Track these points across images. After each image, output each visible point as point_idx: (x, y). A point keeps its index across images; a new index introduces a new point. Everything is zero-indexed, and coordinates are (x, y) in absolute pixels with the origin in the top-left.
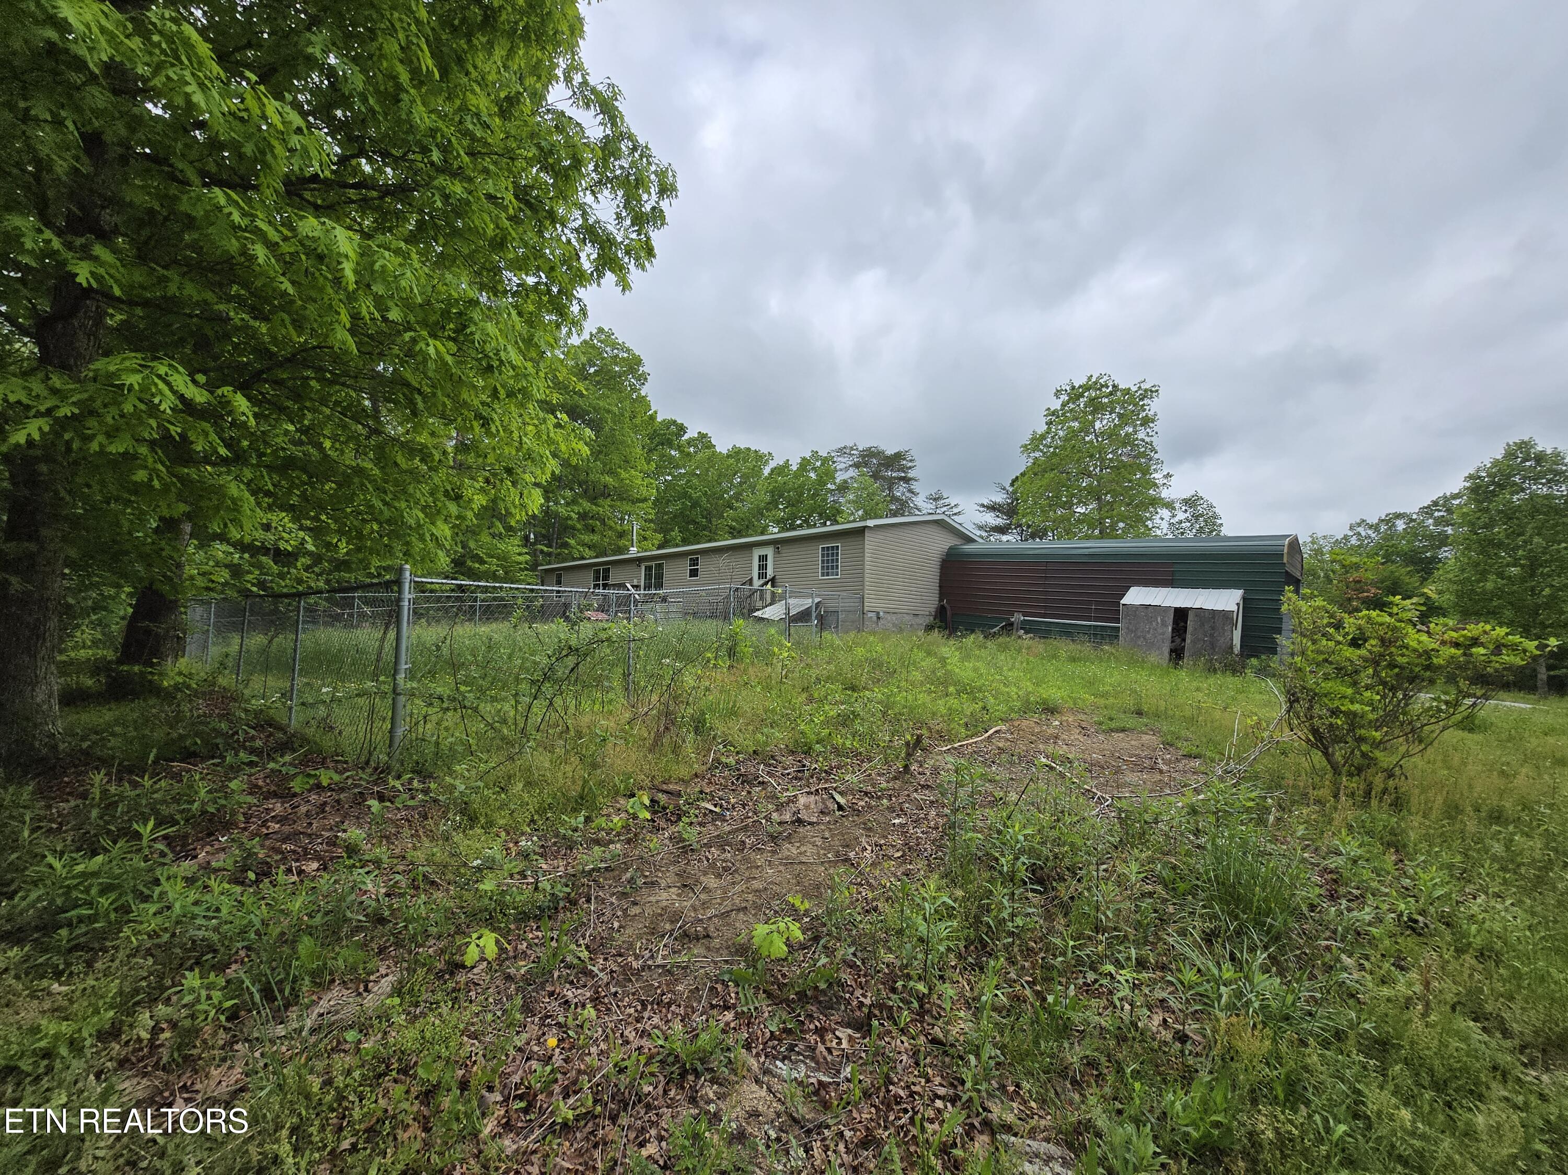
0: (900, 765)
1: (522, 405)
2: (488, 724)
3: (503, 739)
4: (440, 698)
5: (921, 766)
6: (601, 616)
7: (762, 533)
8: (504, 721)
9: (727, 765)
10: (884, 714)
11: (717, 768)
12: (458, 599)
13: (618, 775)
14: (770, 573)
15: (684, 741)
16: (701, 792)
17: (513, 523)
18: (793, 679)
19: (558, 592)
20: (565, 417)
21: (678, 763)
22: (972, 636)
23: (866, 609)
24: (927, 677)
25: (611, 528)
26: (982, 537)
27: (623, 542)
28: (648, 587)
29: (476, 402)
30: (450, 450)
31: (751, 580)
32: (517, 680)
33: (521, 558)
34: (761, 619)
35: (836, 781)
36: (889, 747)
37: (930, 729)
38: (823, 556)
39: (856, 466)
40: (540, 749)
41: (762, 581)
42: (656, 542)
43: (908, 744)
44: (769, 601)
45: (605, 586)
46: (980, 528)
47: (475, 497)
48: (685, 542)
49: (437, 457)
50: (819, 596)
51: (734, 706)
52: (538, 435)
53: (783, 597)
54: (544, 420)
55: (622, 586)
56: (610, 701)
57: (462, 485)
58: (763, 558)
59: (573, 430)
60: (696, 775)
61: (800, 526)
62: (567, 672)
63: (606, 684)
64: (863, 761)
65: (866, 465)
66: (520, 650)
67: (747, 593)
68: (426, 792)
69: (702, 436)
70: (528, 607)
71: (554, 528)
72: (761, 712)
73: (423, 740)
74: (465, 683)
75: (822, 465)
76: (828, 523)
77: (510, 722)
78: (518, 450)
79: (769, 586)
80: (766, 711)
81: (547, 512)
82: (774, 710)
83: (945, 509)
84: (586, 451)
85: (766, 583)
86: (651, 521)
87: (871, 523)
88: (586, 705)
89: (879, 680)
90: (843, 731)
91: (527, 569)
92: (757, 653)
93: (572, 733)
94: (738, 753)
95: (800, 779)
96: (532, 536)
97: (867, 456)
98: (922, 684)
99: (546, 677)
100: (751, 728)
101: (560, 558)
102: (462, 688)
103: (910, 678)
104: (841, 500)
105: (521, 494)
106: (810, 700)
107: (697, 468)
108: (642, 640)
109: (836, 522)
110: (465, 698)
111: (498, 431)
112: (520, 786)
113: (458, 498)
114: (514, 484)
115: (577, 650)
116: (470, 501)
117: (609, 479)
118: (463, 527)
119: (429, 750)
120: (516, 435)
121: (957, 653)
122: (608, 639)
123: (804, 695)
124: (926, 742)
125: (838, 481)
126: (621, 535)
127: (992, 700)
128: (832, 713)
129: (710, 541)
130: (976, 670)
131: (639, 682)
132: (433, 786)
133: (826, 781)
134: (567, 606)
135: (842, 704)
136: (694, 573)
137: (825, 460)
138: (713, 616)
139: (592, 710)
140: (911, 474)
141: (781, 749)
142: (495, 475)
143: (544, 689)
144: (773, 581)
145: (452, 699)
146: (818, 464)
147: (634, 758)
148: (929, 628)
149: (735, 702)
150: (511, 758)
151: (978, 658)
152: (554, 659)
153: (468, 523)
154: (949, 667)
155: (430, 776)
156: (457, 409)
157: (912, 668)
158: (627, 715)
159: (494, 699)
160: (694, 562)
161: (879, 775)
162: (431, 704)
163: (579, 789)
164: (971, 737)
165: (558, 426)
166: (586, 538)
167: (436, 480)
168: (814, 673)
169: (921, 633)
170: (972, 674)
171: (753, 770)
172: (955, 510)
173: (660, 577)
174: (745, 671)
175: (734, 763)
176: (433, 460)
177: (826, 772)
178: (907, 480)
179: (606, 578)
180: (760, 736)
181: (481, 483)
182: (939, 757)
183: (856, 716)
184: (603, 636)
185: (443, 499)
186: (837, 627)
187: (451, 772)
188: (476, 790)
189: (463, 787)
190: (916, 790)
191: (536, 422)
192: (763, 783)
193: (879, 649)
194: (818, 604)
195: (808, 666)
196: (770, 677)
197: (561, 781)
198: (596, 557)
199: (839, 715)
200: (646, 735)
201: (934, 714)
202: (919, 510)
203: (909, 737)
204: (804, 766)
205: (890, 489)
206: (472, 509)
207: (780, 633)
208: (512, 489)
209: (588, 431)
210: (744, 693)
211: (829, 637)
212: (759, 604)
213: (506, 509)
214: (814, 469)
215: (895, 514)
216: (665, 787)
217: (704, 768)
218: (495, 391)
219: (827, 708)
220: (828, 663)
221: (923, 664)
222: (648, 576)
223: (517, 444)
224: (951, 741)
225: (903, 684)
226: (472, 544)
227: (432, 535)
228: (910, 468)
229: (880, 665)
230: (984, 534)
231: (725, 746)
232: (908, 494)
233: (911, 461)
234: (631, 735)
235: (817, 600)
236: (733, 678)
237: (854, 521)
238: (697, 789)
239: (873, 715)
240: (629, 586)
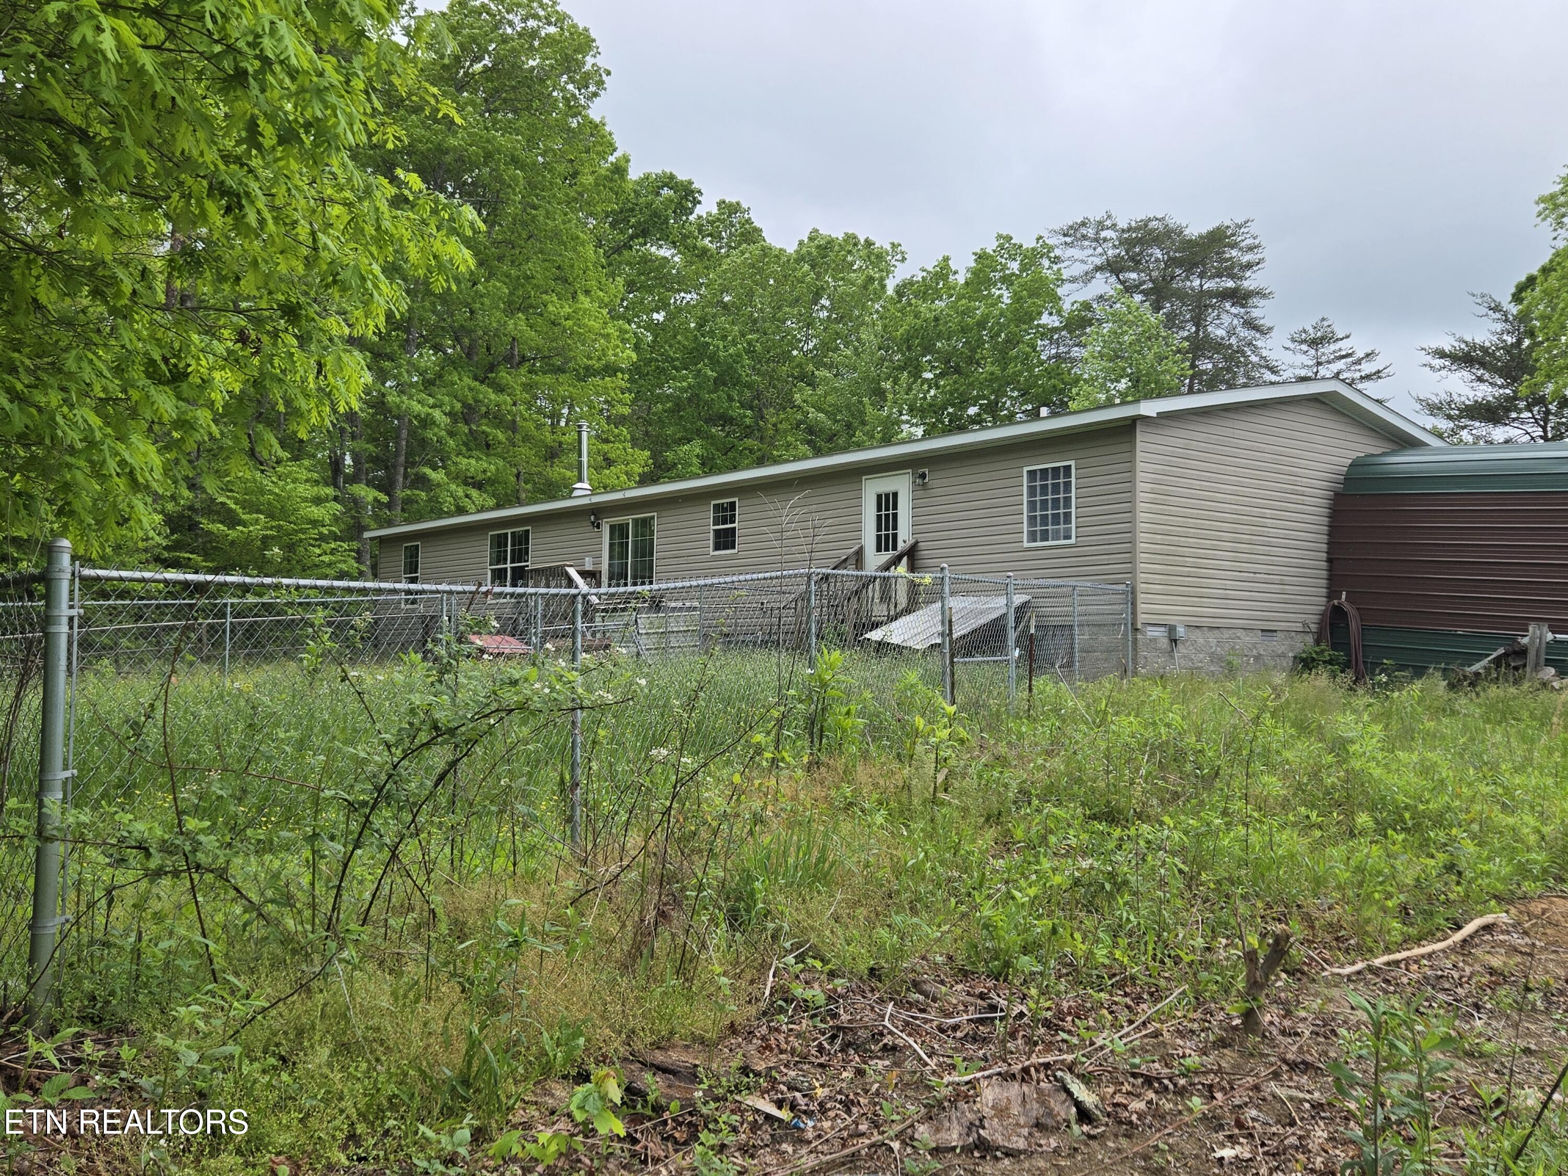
0: (1233, 1010)
1: (315, 160)
2: (251, 906)
3: (286, 940)
4: (142, 848)
5: (1288, 1014)
6: (511, 645)
7: (887, 441)
8: (288, 900)
9: (804, 1005)
10: (1191, 881)
11: (782, 1010)
12: (180, 613)
13: (550, 1027)
14: (904, 536)
15: (703, 946)
16: (745, 1070)
17: (303, 434)
18: (962, 793)
19: (408, 592)
20: (414, 180)
21: (689, 999)
22: (1418, 685)
23: (1142, 618)
24: (1300, 787)
25: (527, 438)
26: (1440, 435)
27: (557, 472)
28: (618, 576)
29: (211, 156)
30: (157, 265)
31: (860, 553)
32: (317, 805)
33: (316, 512)
34: (882, 647)
35: (1071, 1049)
36: (1207, 965)
37: (1310, 923)
38: (1032, 491)
39: (1113, 267)
40: (371, 967)
41: (886, 557)
42: (637, 469)
43: (1251, 956)
44: (903, 601)
45: (520, 576)
46: (1434, 409)
47: (217, 375)
48: (709, 466)
49: (127, 288)
50: (1023, 589)
51: (822, 859)
52: (354, 227)
53: (936, 594)
54: (368, 192)
55: (557, 574)
56: (531, 850)
57: (186, 345)
58: (888, 502)
59: (435, 212)
60: (733, 1029)
61: (977, 420)
62: (429, 783)
63: (521, 808)
64: (1138, 999)
65: (1136, 263)
66: (325, 729)
67: (852, 586)
68: (111, 1066)
69: (730, 209)
70: (340, 627)
71: (397, 438)
72: (885, 873)
73: (106, 944)
74: (197, 811)
75: (1024, 268)
76: (1044, 411)
77: (302, 898)
78: (309, 263)
79: (902, 569)
80: (899, 870)
81: (378, 404)
82: (917, 870)
83: (1340, 365)
84: (465, 259)
85: (896, 561)
86: (621, 420)
87: (1149, 408)
88: (475, 858)
89: (1176, 796)
90: (1088, 923)
91: (336, 538)
92: (875, 730)
93: (443, 928)
94: (832, 975)
95: (985, 1041)
96: (348, 460)
97: (1139, 241)
98: (1285, 805)
99: (381, 796)
100: (862, 912)
101: (411, 511)
102: (192, 824)
103: (1255, 790)
104: (1076, 352)
105: (320, 366)
106: (1006, 844)
107: (724, 290)
108: (603, 707)
109: (1060, 409)
110: (197, 846)
111: (262, 222)
112: (324, 1053)
113: (177, 377)
114: (303, 340)
115: (452, 731)
116: (206, 382)
117: (518, 325)
118: (191, 446)
119: (122, 966)
120: (303, 231)
121: (1377, 728)
122: (522, 707)
123: (991, 834)
124: (1297, 953)
125: (1067, 306)
126: (552, 454)
127: (1470, 847)
128: (1057, 879)
129: (761, 462)
130: (1426, 770)
131: (597, 804)
132: (127, 1053)
133: (1049, 1047)
134: (429, 625)
135: (1084, 855)
136: (725, 540)
137: (1031, 258)
138: (770, 643)
139: (489, 870)
140: (1251, 282)
141: (936, 967)
142: (258, 322)
143: (377, 822)
144: (912, 553)
145: (167, 848)
146: (1014, 266)
147: (586, 983)
148: (1306, 663)
149: (823, 850)
150: (304, 987)
151: (1431, 739)
152: (399, 752)
153: (201, 435)
154: (1357, 764)
155: (122, 1029)
156: (168, 173)
157: (1258, 766)
158: (570, 884)
159: (265, 847)
160: (726, 514)
161: (1180, 1034)
162: (121, 861)
163: (458, 1060)
164: (1418, 941)
165: (398, 202)
166: (473, 465)
167: (127, 336)
168: (1014, 778)
169: (1279, 678)
170: (1414, 780)
171: (869, 1017)
172: (1368, 368)
173: (645, 551)
174: (848, 774)
175: (821, 999)
176: (118, 294)
177: (1047, 1023)
178: (1239, 297)
179: (521, 554)
180: (883, 933)
181: (227, 343)
182: (1335, 993)
183: (1121, 885)
184: (510, 697)
185: (143, 381)
186: (1070, 665)
187: (168, 1024)
188: (226, 1065)
189: (195, 1056)
190: (1276, 1076)
191: (348, 194)
192: (894, 1048)
193: (1174, 718)
194: (1021, 610)
195: (1002, 761)
196: (907, 787)
197: (418, 1044)
198: (498, 506)
199: (1077, 882)
200: (614, 930)
201: (1318, 882)
202: (1273, 370)
203: (1253, 940)
204: (993, 1008)
205: (1198, 321)
206: (211, 405)
207: (928, 679)
208: (298, 354)
209: (469, 212)
210: (846, 827)
211: (1050, 689)
212: (879, 611)
213: (288, 403)
214: (1007, 280)
215: (1211, 384)
216: (659, 1057)
217: (752, 1010)
218: (252, 127)
219: (1046, 864)
220: (1049, 754)
221: (1287, 754)
222: (618, 550)
223: (305, 251)
224: (1364, 951)
225: (1237, 805)
226: (210, 485)
227: (122, 463)
228: (1249, 266)
229: (1180, 757)
230: (1444, 425)
231: (800, 959)
232: (1244, 333)
233: (1251, 249)
234: (580, 931)
235: (1019, 599)
236: (818, 792)
237: (1109, 404)
238: (736, 1063)
239: (1163, 884)
240: (572, 572)
